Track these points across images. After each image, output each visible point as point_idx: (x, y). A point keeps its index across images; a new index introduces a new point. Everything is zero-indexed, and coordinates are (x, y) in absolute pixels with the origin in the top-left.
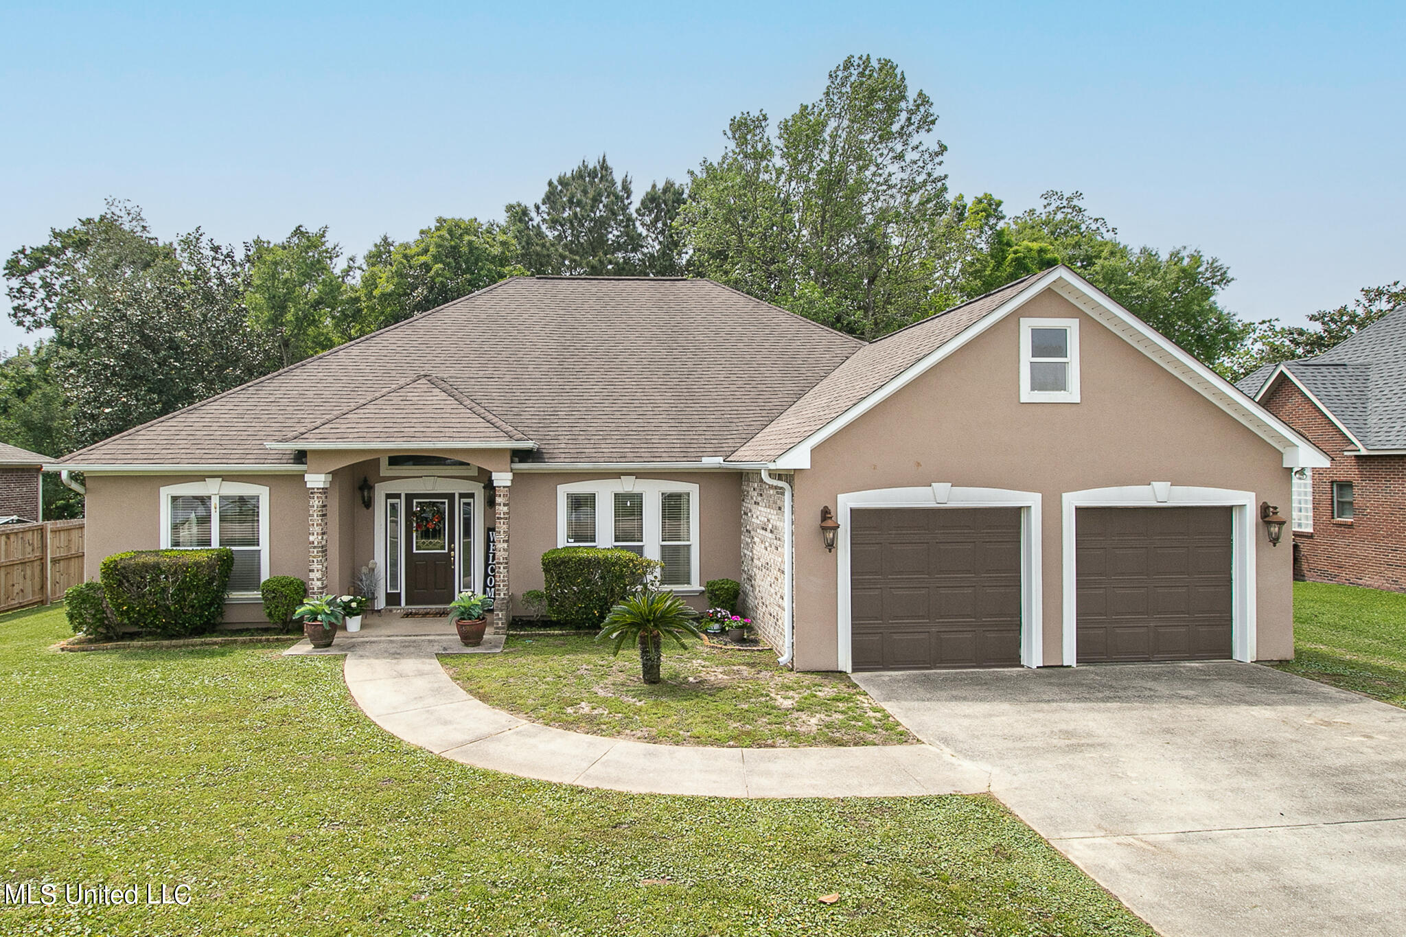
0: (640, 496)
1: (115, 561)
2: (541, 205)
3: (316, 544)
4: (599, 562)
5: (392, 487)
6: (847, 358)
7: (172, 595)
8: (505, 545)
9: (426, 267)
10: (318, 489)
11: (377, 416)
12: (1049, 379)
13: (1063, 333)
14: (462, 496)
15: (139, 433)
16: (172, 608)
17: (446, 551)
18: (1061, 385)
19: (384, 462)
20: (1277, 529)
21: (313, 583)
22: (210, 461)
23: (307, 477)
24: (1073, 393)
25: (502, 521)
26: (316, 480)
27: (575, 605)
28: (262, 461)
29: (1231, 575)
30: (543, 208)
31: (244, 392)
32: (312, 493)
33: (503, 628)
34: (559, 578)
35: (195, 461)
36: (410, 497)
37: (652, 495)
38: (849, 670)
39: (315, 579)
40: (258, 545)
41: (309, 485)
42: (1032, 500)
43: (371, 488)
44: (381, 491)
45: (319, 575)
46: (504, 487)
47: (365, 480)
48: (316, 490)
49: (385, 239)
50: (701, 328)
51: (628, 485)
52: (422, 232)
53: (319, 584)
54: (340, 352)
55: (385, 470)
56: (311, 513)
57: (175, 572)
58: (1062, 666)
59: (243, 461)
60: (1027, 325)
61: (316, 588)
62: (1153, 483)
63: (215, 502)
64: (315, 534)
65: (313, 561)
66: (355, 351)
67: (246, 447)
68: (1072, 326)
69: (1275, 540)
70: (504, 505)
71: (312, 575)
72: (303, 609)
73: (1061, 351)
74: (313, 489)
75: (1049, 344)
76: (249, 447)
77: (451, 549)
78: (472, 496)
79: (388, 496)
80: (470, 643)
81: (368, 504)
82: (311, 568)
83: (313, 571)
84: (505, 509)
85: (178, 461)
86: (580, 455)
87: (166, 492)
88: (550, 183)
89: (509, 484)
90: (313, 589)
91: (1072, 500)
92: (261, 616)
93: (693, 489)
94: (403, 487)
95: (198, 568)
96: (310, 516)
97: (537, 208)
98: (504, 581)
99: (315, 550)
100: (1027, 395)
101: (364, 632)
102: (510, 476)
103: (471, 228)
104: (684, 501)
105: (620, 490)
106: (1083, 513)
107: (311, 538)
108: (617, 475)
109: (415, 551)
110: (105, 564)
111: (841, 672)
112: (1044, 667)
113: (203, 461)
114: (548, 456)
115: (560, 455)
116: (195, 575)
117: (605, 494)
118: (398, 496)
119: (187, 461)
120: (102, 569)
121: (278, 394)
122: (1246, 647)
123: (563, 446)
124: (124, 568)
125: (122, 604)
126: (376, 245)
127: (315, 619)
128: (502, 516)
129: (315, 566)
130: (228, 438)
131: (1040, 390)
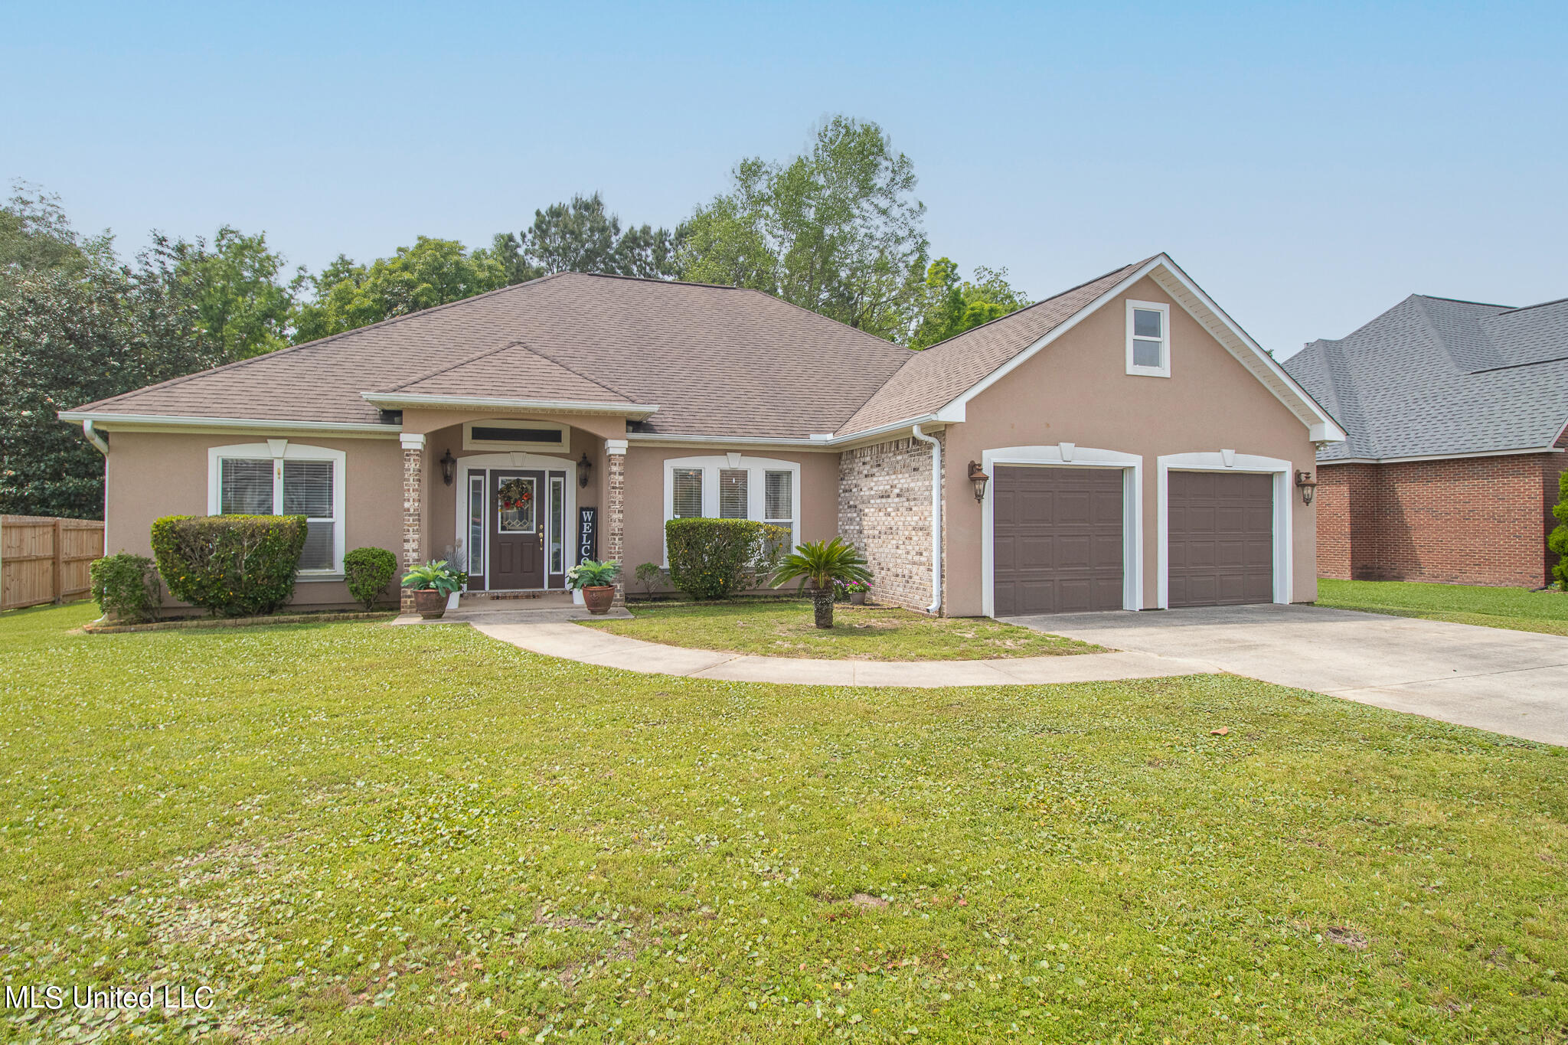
0: (744, 474)
1: (172, 522)
2: (527, 233)
3: (412, 511)
4: (728, 528)
5: (477, 462)
6: (905, 362)
7: (246, 561)
8: (621, 516)
9: (410, 285)
10: (414, 450)
11: (480, 375)
12: (1148, 355)
13: (1156, 315)
14: (553, 474)
15: (177, 386)
16: (245, 578)
17: (534, 532)
18: (1154, 361)
19: (467, 434)
20: (1309, 491)
21: (409, 554)
22: (277, 417)
23: (403, 437)
24: (1164, 370)
25: (617, 491)
26: (413, 441)
27: (701, 572)
28: (344, 420)
29: (1271, 531)
30: (530, 237)
31: (296, 353)
32: (407, 455)
33: (621, 600)
34: (688, 544)
35: (258, 416)
36: (495, 474)
37: (757, 471)
38: (992, 616)
39: (411, 550)
40: (331, 517)
41: (404, 446)
42: (1135, 461)
43: (454, 462)
44: (463, 466)
45: (415, 545)
46: (620, 455)
47: (448, 453)
48: (412, 452)
49: (342, 258)
50: (765, 330)
51: (735, 462)
52: (400, 250)
53: (415, 555)
54: (398, 324)
55: (468, 444)
56: (406, 476)
57: (253, 535)
58: (1157, 609)
59: (320, 419)
60: (1132, 305)
61: (411, 560)
62: (1224, 451)
63: (279, 467)
64: (411, 500)
65: (409, 531)
66: (415, 323)
67: (318, 405)
68: (1164, 309)
69: (1307, 501)
70: (620, 474)
71: (407, 546)
72: (410, 577)
73: (1155, 331)
74: (410, 450)
75: (1147, 324)
76: (323, 405)
77: (540, 530)
78: (562, 474)
79: (471, 472)
80: (599, 611)
81: (449, 479)
82: (406, 537)
83: (408, 541)
84: (621, 478)
85: (238, 415)
86: (690, 429)
87: (216, 456)
88: (538, 213)
89: (624, 452)
90: (408, 561)
91: (1167, 462)
92: (344, 595)
93: (795, 468)
94: (488, 463)
95: (281, 530)
96: (405, 480)
97: (523, 236)
98: (619, 553)
99: (411, 519)
100: (1131, 369)
101: (462, 609)
102: (625, 444)
103: (455, 249)
104: (784, 479)
105: (726, 467)
106: (1174, 475)
107: (406, 505)
108: (723, 451)
109: (500, 532)
110: (157, 526)
111: (985, 617)
112: (1144, 610)
113: (268, 417)
114: (658, 428)
115: (670, 428)
116: (277, 539)
117: (711, 470)
118: (482, 472)
119: (248, 416)
120: (153, 532)
121: (339, 358)
122: (1284, 590)
123: (670, 420)
124: (183, 530)
125: (179, 573)
126: (332, 264)
127: (427, 587)
128: (617, 485)
129: (411, 536)
130: (293, 396)
131: (1140, 364)
